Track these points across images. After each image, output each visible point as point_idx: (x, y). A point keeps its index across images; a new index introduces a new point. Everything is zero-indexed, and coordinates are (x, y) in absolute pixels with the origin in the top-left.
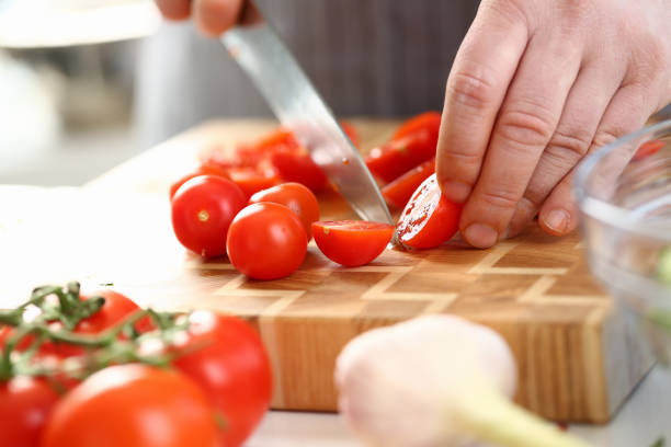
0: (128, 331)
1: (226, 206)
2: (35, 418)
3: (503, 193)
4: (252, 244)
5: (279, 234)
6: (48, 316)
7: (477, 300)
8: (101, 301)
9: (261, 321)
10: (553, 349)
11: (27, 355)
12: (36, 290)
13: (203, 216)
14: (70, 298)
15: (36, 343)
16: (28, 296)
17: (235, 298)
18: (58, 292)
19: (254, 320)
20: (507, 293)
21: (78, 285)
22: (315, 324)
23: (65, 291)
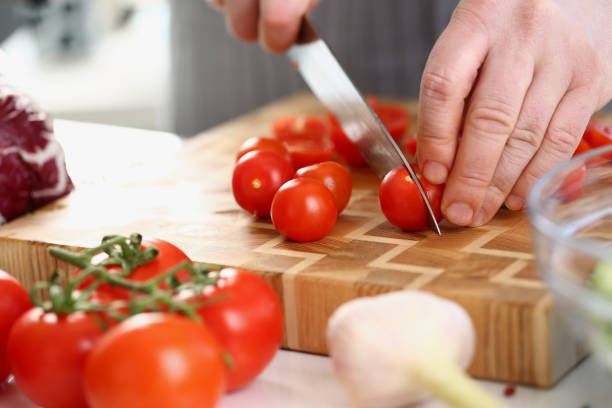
0: (168, 281)
1: (276, 176)
2: (86, 345)
3: (476, 175)
4: (291, 212)
5: (313, 204)
6: (112, 261)
7: (459, 276)
8: (155, 252)
9: (285, 277)
10: (510, 324)
11: (86, 294)
12: (105, 239)
13: (257, 184)
14: (131, 247)
15: (95, 284)
16: (98, 243)
17: (269, 255)
18: (122, 243)
19: (278, 276)
20: (484, 272)
21: (140, 237)
22: (326, 285)
23: (128, 242)
